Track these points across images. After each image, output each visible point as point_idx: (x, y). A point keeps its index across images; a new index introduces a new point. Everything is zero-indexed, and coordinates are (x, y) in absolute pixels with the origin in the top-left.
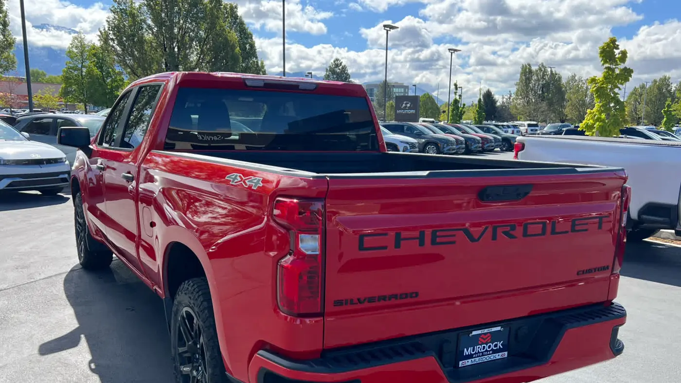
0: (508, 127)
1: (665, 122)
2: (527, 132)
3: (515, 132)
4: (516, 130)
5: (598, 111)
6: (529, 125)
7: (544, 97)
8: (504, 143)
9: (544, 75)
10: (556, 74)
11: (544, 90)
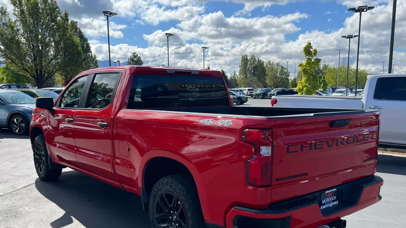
0: (238, 91)
1: (323, 86)
2: (247, 94)
3: (241, 93)
4: (241, 92)
5: (305, 81)
6: (249, 90)
7: (255, 74)
8: (238, 100)
9: (254, 61)
10: (261, 61)
11: (255, 70)
